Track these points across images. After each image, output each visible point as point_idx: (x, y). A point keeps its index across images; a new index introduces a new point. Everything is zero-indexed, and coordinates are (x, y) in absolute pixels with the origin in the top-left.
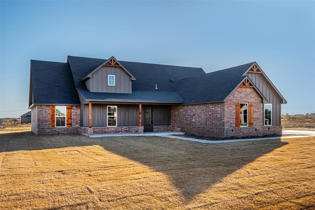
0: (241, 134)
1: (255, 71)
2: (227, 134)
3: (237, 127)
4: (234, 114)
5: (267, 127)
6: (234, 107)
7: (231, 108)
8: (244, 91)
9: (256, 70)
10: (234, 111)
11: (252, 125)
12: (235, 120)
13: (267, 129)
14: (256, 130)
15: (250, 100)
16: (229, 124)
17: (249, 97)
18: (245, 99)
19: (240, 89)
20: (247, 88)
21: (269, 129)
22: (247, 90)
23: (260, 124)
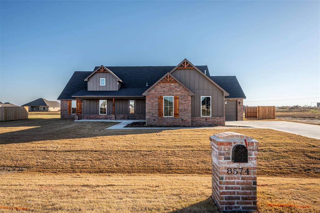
0: (164, 123)
1: (185, 67)
2: (149, 123)
3: (160, 117)
4: (156, 106)
5: (204, 118)
6: (156, 100)
7: (153, 101)
8: (168, 85)
9: (187, 66)
10: (157, 103)
11: (178, 116)
12: (157, 111)
13: (204, 120)
14: (182, 120)
15: (175, 93)
16: (151, 114)
17: (174, 90)
18: (169, 93)
19: (163, 85)
20: (171, 83)
21: (206, 120)
22: (172, 85)
23: (188, 115)
